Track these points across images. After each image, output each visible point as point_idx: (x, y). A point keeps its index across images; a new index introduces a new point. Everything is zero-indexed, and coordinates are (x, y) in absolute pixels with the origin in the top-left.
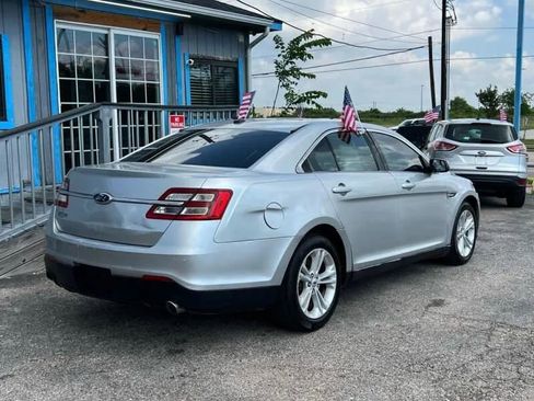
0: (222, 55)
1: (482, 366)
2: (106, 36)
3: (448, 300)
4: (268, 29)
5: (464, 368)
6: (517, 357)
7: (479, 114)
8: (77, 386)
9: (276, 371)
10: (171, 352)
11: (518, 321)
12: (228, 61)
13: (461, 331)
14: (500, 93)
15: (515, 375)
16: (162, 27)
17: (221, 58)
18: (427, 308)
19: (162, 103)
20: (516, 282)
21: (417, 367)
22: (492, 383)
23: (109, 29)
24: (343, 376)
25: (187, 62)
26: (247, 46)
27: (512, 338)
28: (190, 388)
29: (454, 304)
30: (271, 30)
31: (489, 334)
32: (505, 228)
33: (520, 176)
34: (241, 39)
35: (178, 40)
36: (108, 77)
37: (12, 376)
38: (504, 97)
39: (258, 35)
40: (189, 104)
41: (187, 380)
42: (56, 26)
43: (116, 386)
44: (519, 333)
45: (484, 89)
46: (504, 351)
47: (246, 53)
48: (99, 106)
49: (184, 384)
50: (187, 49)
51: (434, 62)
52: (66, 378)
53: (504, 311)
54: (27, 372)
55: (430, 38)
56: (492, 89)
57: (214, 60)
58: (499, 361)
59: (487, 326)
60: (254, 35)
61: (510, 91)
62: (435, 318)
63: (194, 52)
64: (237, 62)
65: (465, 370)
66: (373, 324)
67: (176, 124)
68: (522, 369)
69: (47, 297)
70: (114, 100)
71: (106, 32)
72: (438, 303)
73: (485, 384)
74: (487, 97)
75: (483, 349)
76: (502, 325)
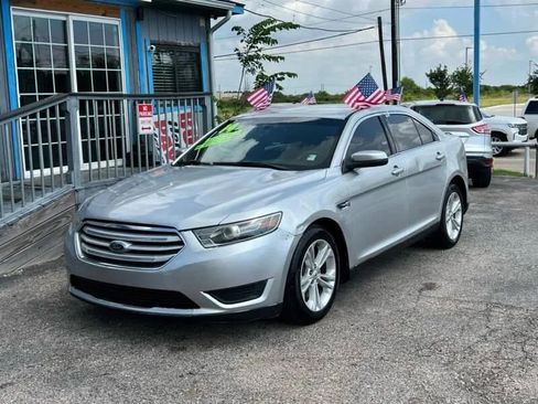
0: (183, 40)
1: (488, 348)
2: (65, 22)
3: (438, 283)
4: (230, 12)
5: (471, 350)
6: (519, 336)
7: (428, 93)
8: (85, 390)
9: (286, 364)
10: (173, 350)
11: (512, 301)
12: (190, 46)
13: (460, 313)
14: (450, 72)
15: (522, 354)
16: (122, 12)
17: (183, 43)
18: (420, 291)
19: (124, 92)
20: (499, 262)
21: (426, 351)
22: (501, 363)
23: (67, 16)
24: (355, 365)
25: (149, 47)
26: (208, 31)
27: (510, 318)
28: (202, 385)
29: (445, 288)
30: (233, 14)
31: (488, 316)
32: (478, 209)
33: (487, 156)
34: (202, 24)
35: (138, 25)
36: (68, 65)
37: (11, 384)
38: (454, 76)
39: (220, 19)
40: (152, 92)
41: (197, 377)
42: (12, 13)
43: (124, 388)
44: (516, 313)
45: (434, 69)
46: (505, 332)
47: (208, 38)
48: (65, 97)
49: (195, 382)
50: (149, 34)
51: (384, 43)
52: (70, 383)
53: (496, 291)
54: (26, 379)
55: (379, 18)
56: (442, 69)
57: (176, 45)
58: (502, 341)
59: (484, 307)
60: (215, 18)
61: (460, 70)
62: (430, 302)
63: (155, 38)
64: (199, 47)
65: (473, 352)
66: (370, 310)
67: (144, 114)
68: (527, 348)
69: (26, 300)
70: (75, 89)
71: (64, 18)
72: (430, 287)
73: (495, 365)
74: (438, 77)
75: (485, 331)
76: (497, 305)
